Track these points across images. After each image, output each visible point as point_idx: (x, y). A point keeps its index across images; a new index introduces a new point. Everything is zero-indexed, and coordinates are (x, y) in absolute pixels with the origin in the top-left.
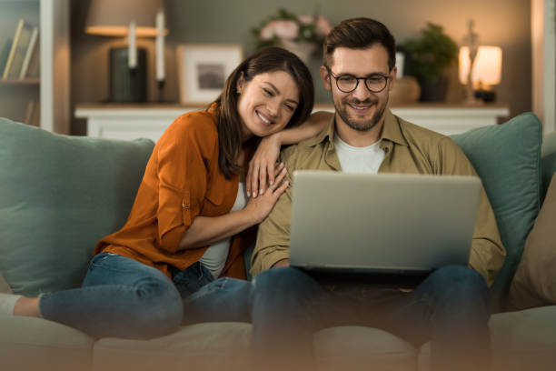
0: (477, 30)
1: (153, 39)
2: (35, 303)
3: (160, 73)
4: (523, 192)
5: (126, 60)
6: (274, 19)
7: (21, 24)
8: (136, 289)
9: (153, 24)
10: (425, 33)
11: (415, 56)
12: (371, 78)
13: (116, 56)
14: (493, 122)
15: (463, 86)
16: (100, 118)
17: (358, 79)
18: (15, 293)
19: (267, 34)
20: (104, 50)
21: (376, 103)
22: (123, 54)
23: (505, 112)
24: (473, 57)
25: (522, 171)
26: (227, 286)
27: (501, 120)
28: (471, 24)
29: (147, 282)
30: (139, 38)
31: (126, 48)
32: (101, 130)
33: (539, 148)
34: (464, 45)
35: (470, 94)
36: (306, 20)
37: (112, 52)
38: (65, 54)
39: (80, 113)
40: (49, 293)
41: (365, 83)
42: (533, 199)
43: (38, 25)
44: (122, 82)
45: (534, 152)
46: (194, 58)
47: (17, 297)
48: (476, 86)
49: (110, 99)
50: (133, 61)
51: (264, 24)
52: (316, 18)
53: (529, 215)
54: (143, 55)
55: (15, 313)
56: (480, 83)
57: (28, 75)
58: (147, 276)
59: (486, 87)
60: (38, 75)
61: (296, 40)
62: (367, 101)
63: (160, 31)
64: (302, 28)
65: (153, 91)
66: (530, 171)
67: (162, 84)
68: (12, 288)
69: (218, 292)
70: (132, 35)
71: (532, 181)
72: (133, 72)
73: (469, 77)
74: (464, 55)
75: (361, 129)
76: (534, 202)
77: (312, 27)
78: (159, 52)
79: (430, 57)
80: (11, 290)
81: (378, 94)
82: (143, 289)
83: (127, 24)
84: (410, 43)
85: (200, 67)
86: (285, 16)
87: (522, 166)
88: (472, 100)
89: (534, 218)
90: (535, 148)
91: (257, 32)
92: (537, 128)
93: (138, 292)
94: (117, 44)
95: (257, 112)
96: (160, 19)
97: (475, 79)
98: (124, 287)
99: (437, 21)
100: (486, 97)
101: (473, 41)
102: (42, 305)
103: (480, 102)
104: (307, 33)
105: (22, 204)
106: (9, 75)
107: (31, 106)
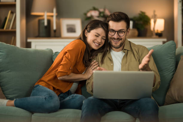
0: (156, 13)
1: (52, 16)
2: (13, 102)
3: (55, 28)
4: (170, 66)
5: (44, 23)
6: (91, 10)
7: (10, 12)
9: (52, 12)
10: (140, 14)
11: (136, 22)
13: (40, 22)
14: (161, 43)
15: (152, 31)
16: (35, 42)
17: (115, 32)
19: (89, 15)
20: (37, 20)
21: (121, 39)
22: (43, 21)
23: (165, 40)
24: (155, 22)
25: (170, 59)
27: (164, 42)
28: (154, 12)
29: (49, 95)
30: (48, 16)
31: (44, 19)
32: (36, 46)
33: (175, 52)
34: (152, 18)
35: (154, 34)
36: (102, 10)
37: (39, 21)
38: (24, 21)
39: (29, 40)
40: (17, 99)
41: (118, 33)
42: (173, 68)
43: (15, 12)
44: (43, 30)
45: (173, 53)
46: (65, 23)
47: (8, 100)
48: (156, 31)
49: (39, 36)
50: (46, 24)
51: (88, 12)
52: (105, 10)
54: (49, 22)
55: (7, 105)
56: (157, 30)
57: (12, 28)
58: (49, 93)
59: (159, 32)
60: (15, 28)
61: (98, 17)
63: (54, 14)
64: (100, 13)
65: (52, 33)
66: (172, 59)
67: (55, 31)
68: (6, 97)
69: (72, 98)
70: (46, 16)
71: (173, 62)
72: (46, 27)
73: (154, 28)
74: (152, 21)
76: (173, 69)
77: (103, 13)
78: (54, 20)
79: (141, 22)
80: (5, 98)
81: (122, 37)
82: (47, 97)
83: (44, 12)
84: (135, 17)
85: (68, 25)
86: (95, 9)
87: (170, 58)
88: (155, 36)
90: (174, 52)
91: (86, 14)
92: (174, 45)
93: (45, 98)
94: (41, 18)
95: (94, 42)
96: (55, 10)
99: (143, 11)
100: (159, 35)
101: (155, 17)
102: (15, 103)
103: (157, 37)
104: (102, 15)
105: (9, 70)
106: (6, 28)
107: (13, 38)
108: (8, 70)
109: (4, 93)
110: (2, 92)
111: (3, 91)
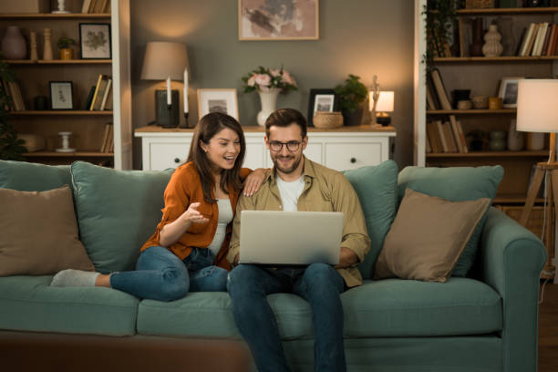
0: (378, 81)
2: (107, 279)
3: (186, 108)
4: (385, 208)
5: (165, 99)
6: (257, 73)
7: (101, 77)
8: (162, 273)
10: (348, 80)
12: (292, 143)
13: (160, 96)
15: (370, 113)
16: (150, 137)
17: (283, 144)
18: (97, 271)
19: (251, 83)
20: (152, 90)
21: (293, 157)
23: (394, 134)
25: (386, 195)
26: (214, 272)
28: (375, 78)
29: (171, 269)
31: (165, 91)
32: (150, 145)
34: (371, 90)
35: (374, 120)
36: (276, 74)
37: (157, 93)
38: (128, 93)
39: (137, 134)
43: (111, 78)
44: (164, 113)
46: (207, 97)
47: (98, 274)
48: (378, 114)
50: (169, 102)
51: (250, 76)
52: (281, 73)
53: (389, 221)
54: (176, 95)
55: (97, 285)
56: (381, 112)
57: (105, 110)
59: (385, 115)
60: (112, 110)
61: (269, 87)
62: (288, 156)
64: (273, 79)
65: (182, 119)
66: (390, 195)
67: (187, 115)
68: (94, 265)
69: (208, 276)
70: (169, 86)
72: (170, 108)
73: (374, 110)
74: (371, 94)
75: (289, 172)
77: (279, 78)
78: (185, 91)
80: (93, 267)
82: (167, 274)
84: (339, 87)
85: (210, 102)
86: (262, 71)
87: (386, 192)
89: (392, 222)
91: (245, 81)
92: (395, 169)
93: (164, 276)
96: (186, 75)
97: (378, 109)
98: (157, 271)
99: (355, 74)
100: (384, 122)
101: (376, 87)
102: (111, 280)
104: (276, 82)
105: (99, 216)
106: (94, 110)
107: (108, 126)
108: (98, 214)
109: (90, 258)
110: (86, 255)
111: (88, 253)
